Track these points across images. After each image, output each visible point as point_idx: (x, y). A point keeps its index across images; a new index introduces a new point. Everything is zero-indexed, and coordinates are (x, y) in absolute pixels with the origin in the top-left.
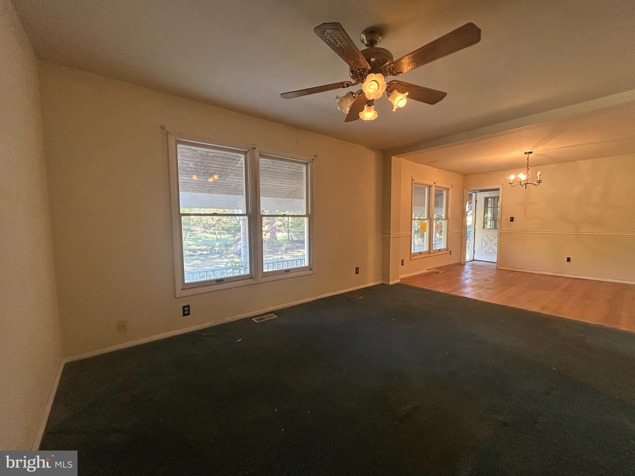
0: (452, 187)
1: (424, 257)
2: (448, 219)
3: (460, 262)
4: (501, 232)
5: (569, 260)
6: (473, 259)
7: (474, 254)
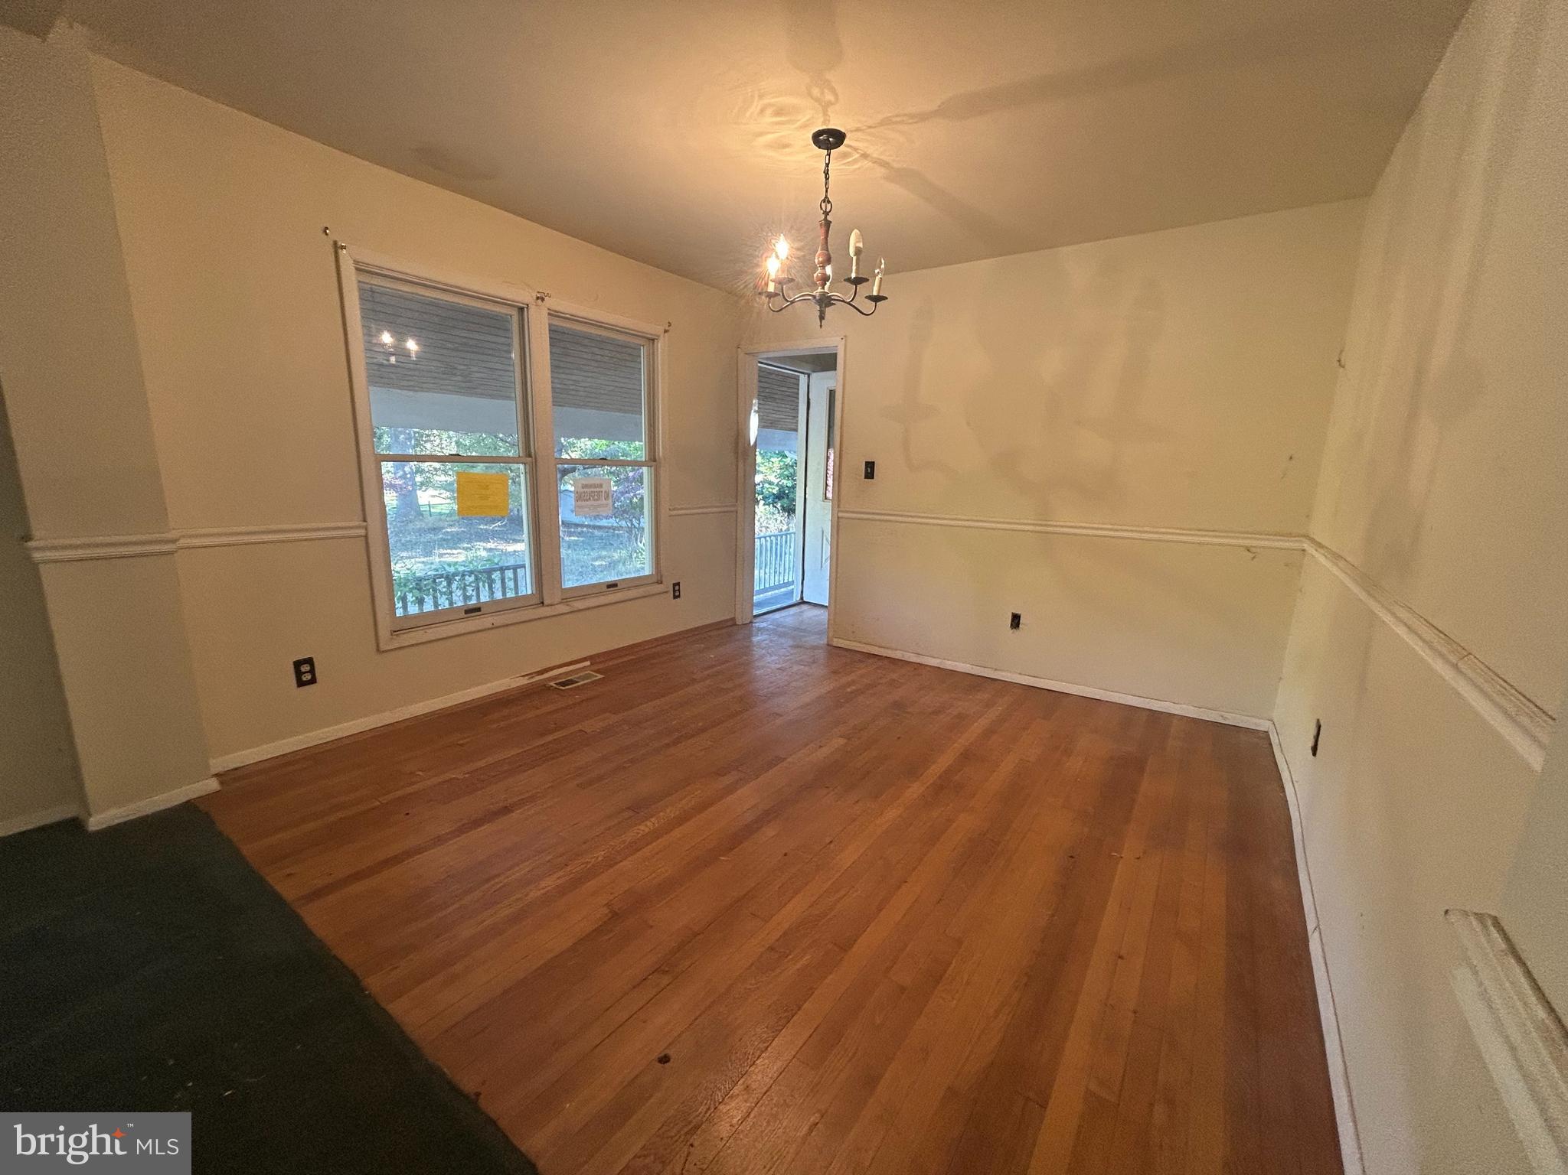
0: (666, 331)
1: (494, 628)
2: (655, 461)
3: (733, 619)
4: (840, 514)
5: (1016, 620)
6: (802, 598)
7: (802, 583)
